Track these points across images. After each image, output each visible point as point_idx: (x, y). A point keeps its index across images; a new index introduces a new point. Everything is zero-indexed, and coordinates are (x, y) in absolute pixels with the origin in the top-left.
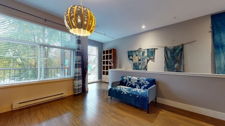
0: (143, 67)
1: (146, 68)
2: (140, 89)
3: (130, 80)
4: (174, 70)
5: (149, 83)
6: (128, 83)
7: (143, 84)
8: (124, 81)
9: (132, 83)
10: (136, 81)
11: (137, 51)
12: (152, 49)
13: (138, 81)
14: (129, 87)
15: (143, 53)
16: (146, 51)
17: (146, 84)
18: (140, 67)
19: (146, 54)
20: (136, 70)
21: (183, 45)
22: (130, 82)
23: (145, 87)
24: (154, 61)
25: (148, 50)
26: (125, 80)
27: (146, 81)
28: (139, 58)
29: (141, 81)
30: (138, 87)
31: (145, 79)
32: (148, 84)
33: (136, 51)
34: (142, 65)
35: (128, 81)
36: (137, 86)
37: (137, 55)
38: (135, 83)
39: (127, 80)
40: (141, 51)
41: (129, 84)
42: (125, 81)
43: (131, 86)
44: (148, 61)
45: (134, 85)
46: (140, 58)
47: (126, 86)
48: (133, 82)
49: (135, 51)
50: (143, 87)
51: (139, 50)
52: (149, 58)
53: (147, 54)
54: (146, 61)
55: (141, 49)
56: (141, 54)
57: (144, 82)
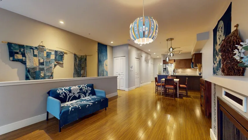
0: (48, 74)
1: (51, 76)
2: (85, 97)
3: (70, 91)
4: (81, 75)
5: (91, 88)
6: (68, 97)
7: (87, 91)
8: (60, 96)
9: (74, 95)
10: (79, 91)
11: (36, 48)
12: (62, 53)
13: (81, 89)
14: (70, 101)
15: (49, 55)
16: (53, 53)
17: (89, 90)
18: (42, 75)
19: (53, 57)
20: (35, 79)
21: (86, 56)
22: (71, 95)
23: (89, 93)
24: (62, 67)
25: (56, 52)
26: (62, 94)
27: (87, 87)
28: (39, 60)
29: (83, 89)
30: (83, 96)
31: (85, 86)
32: (90, 90)
33: (34, 48)
34: (45, 71)
35: (67, 94)
36: (81, 96)
37: (35, 56)
38: (78, 93)
39: (65, 93)
40: (45, 50)
41: (70, 97)
42: (63, 96)
43: (75, 98)
44: (55, 66)
45: (77, 95)
46: (42, 61)
47: (67, 101)
48: (76, 93)
49: (31, 48)
50: (87, 94)
51: (41, 49)
52: (56, 62)
53: (55, 58)
54: (53, 66)
55: (44, 48)
56: (45, 55)
57: (86, 89)
